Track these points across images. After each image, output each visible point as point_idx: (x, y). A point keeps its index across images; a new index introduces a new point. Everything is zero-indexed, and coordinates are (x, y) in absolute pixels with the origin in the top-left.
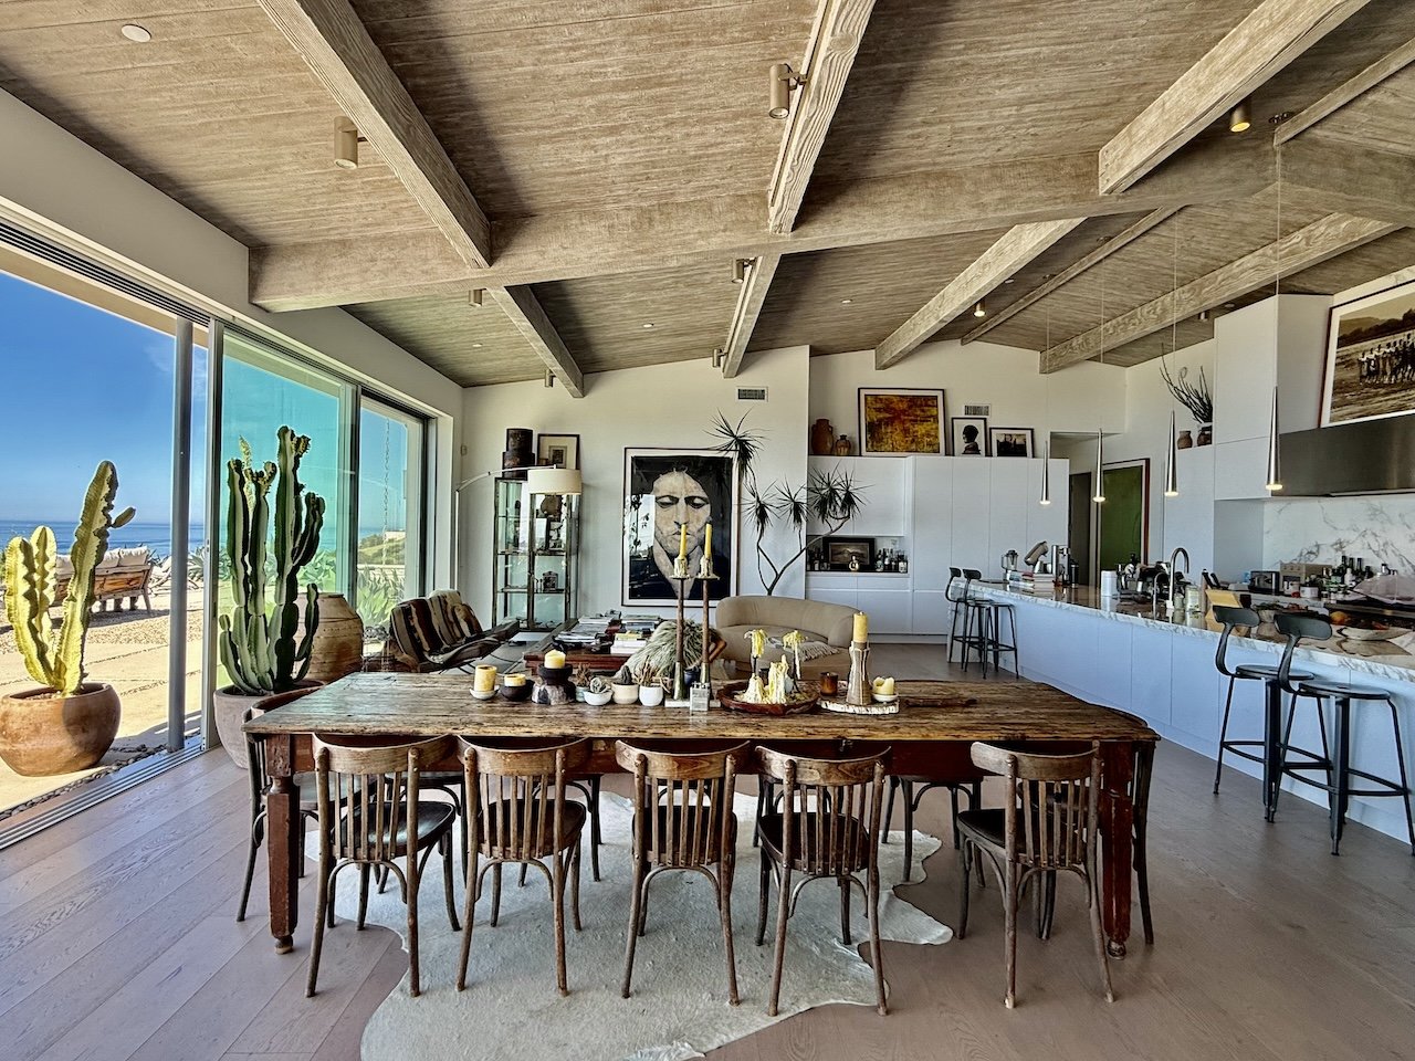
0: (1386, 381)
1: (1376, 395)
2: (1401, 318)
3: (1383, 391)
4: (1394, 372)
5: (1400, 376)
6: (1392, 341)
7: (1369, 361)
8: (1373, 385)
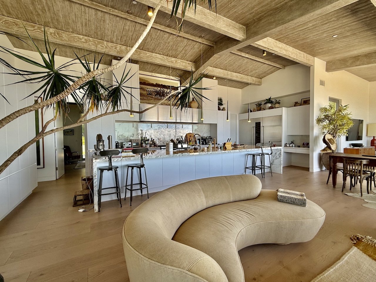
0: (154, 97)
1: (152, 99)
2: (155, 84)
3: (153, 99)
4: (155, 95)
5: (157, 97)
6: (154, 89)
7: (149, 91)
8: (150, 97)
